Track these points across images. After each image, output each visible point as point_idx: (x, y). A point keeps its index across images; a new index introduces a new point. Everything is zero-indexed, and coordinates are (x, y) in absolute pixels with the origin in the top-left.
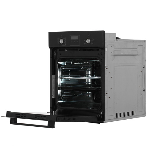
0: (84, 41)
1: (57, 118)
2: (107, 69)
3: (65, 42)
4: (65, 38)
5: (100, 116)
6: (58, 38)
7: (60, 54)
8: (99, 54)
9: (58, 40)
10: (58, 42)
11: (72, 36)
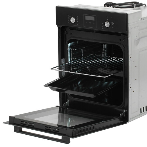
0: (102, 23)
1: (73, 133)
2: (131, 57)
3: (78, 22)
4: (78, 17)
5: (122, 115)
6: (68, 16)
7: (71, 34)
8: (121, 40)
9: (68, 18)
10: (68, 20)
11: (87, 15)
